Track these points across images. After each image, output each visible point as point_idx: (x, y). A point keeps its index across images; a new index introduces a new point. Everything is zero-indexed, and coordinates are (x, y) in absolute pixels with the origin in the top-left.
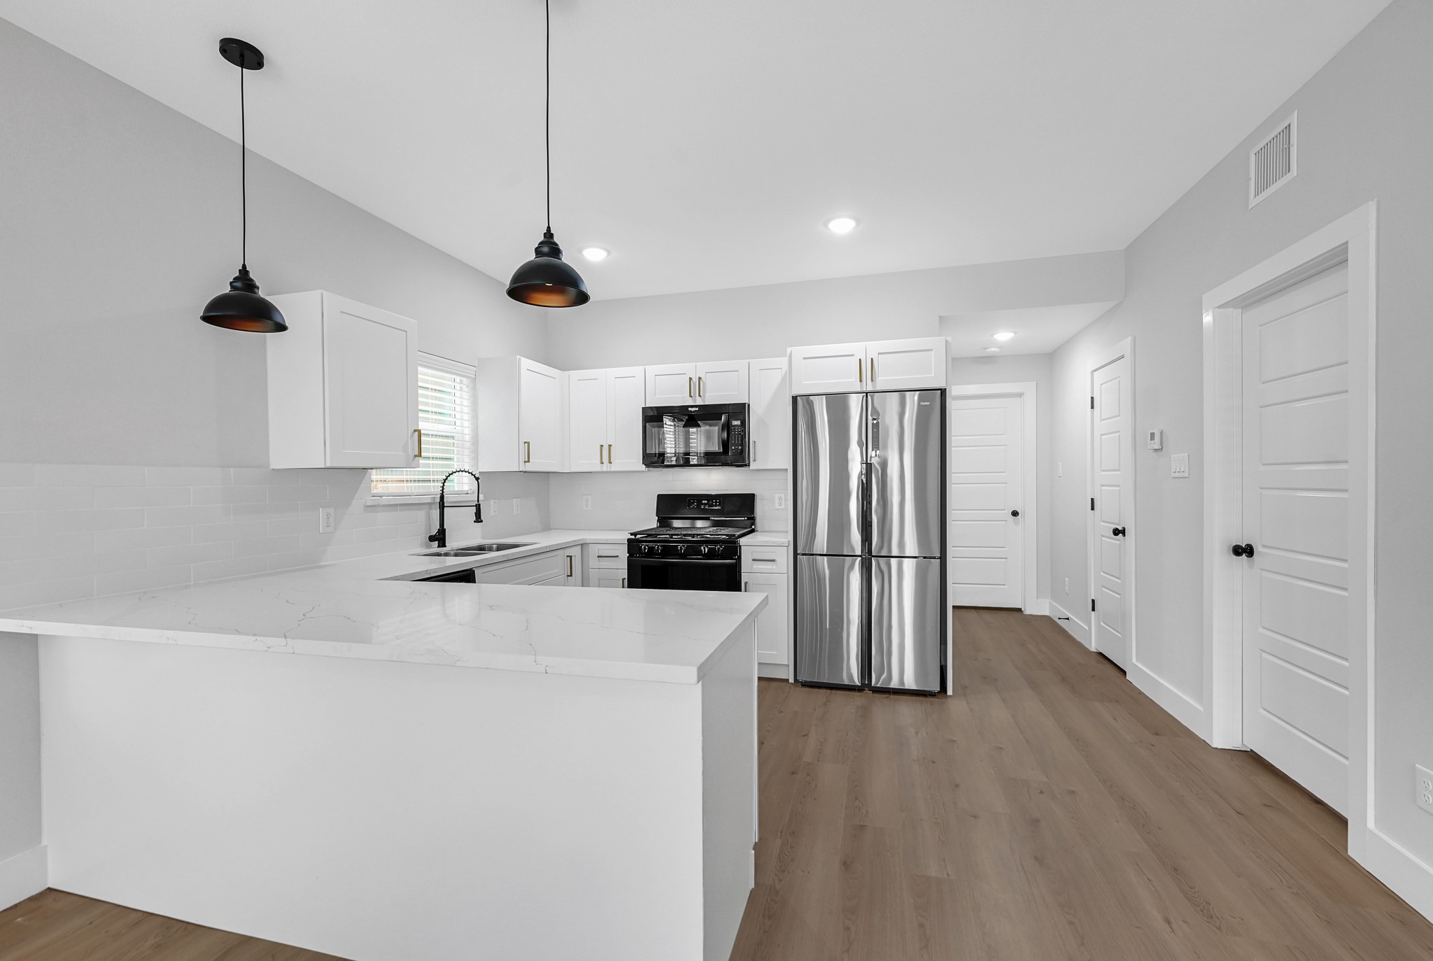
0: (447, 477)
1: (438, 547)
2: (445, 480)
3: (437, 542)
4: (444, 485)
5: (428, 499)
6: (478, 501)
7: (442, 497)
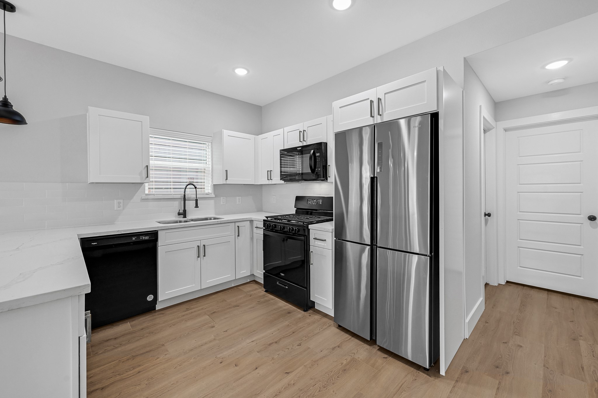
0: (186, 187)
1: (183, 218)
2: (186, 188)
3: (182, 216)
4: (185, 190)
5: (179, 196)
6: (196, 198)
7: (185, 196)
